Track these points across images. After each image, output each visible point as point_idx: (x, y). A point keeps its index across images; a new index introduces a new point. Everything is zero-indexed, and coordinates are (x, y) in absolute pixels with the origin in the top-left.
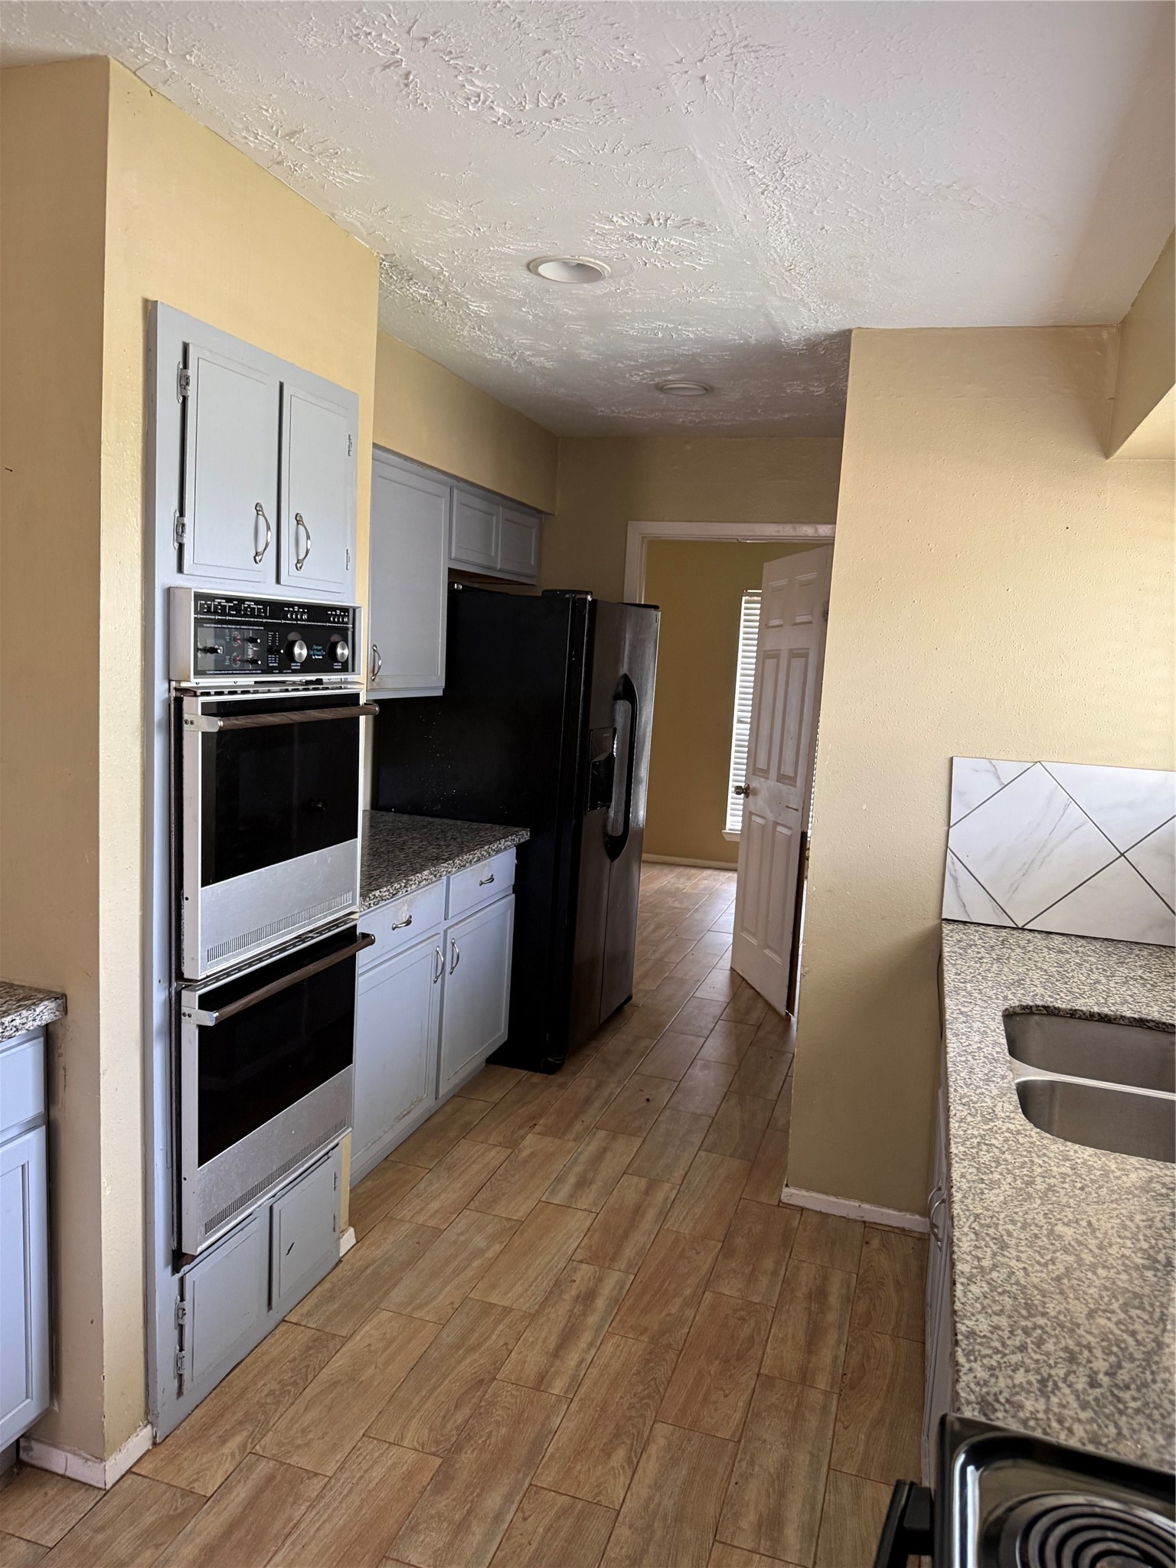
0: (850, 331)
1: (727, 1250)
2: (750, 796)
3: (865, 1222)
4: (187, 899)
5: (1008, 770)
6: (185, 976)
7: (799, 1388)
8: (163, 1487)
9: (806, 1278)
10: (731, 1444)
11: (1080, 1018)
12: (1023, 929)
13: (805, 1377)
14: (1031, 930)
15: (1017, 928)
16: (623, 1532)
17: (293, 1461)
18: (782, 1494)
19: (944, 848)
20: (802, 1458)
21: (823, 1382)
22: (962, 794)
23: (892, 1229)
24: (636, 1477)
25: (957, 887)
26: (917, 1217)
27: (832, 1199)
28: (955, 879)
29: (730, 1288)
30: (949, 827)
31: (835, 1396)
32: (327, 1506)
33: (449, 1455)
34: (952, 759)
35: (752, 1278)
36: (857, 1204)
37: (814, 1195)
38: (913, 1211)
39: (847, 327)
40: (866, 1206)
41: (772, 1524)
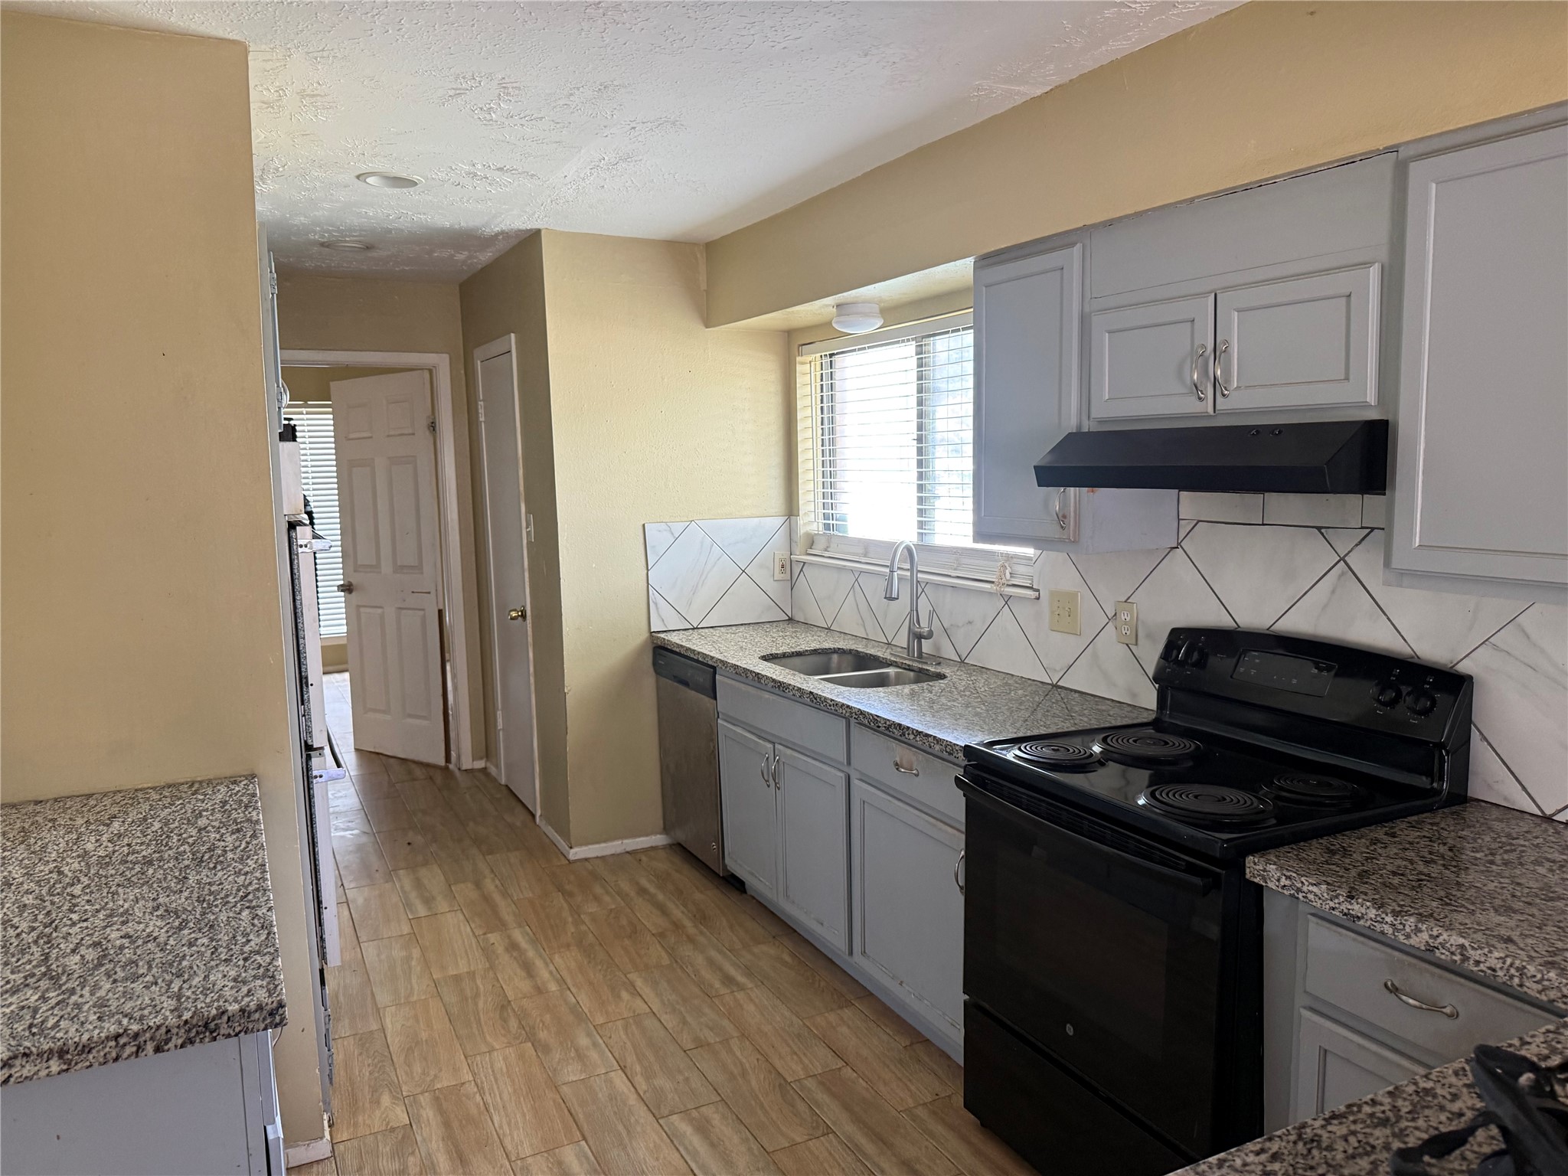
0: (538, 232)
1: (568, 895)
2: (353, 594)
3: (628, 852)
4: (312, 685)
5: (678, 528)
6: (315, 747)
7: (680, 931)
8: (372, 1138)
9: (625, 886)
10: (675, 965)
11: (788, 656)
12: (697, 628)
13: (677, 926)
14: (702, 628)
15: (694, 629)
16: (664, 1018)
17: (439, 1086)
18: (721, 969)
19: (646, 585)
20: (713, 953)
21: (688, 924)
22: (654, 547)
23: (645, 851)
24: (644, 997)
25: (657, 608)
26: (658, 836)
27: (603, 845)
28: (656, 604)
29: (592, 908)
30: (648, 570)
31: (700, 925)
32: (491, 1089)
33: (531, 1037)
34: (644, 525)
35: (597, 899)
36: (620, 842)
37: (590, 847)
38: (656, 833)
39: (538, 227)
40: (625, 841)
41: (728, 980)
